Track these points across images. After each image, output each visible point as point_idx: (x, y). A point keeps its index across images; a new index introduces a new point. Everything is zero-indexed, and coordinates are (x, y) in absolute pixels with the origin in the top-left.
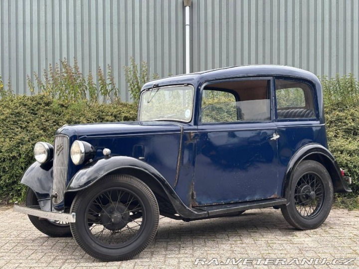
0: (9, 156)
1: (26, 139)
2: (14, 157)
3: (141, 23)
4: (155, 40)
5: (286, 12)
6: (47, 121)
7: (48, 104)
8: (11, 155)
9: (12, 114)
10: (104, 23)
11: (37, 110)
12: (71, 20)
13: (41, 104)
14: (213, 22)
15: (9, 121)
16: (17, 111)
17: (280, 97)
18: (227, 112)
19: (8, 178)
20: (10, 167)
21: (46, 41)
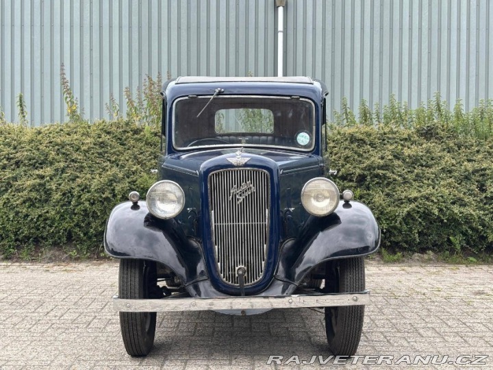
0: (101, 197)
1: (120, 175)
2: (107, 199)
3: (218, 28)
4: (237, 51)
5: (411, 16)
6: (141, 153)
7: (136, 132)
8: (104, 196)
9: (95, 144)
10: (169, 28)
11: (125, 140)
12: (125, 22)
13: (128, 132)
14: (314, 28)
15: (93, 154)
16: (101, 140)
17: (437, 126)
18: (370, 145)
19: (100, 225)
20: (102, 210)
21: (91, 50)
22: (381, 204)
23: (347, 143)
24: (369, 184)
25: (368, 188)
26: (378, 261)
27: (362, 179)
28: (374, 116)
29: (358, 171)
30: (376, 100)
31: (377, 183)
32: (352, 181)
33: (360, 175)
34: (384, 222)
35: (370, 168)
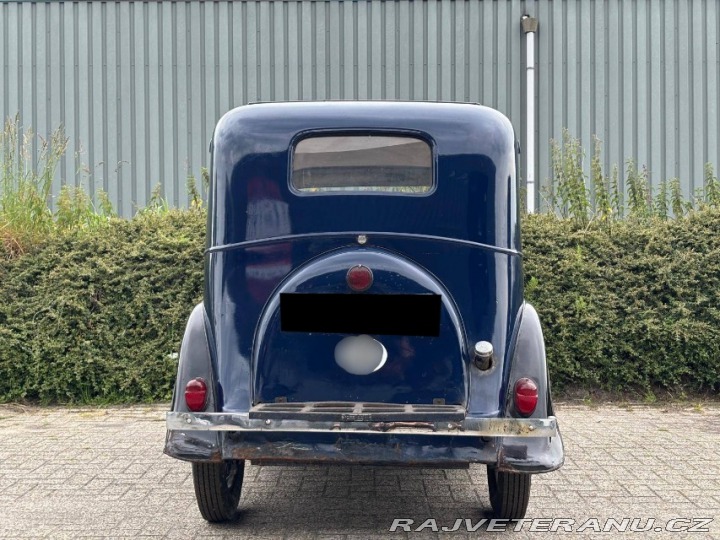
14: (579, 63)
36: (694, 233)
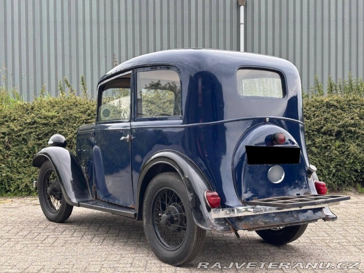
14: (266, 21)
22: (355, 152)
23: (325, 108)
24: (344, 137)
25: (343, 140)
26: (355, 192)
27: (339, 134)
28: (338, 88)
29: (336, 129)
30: (340, 76)
31: (350, 137)
32: (332, 135)
33: (337, 131)
34: (358, 164)
35: (343, 126)
36: (307, 110)
